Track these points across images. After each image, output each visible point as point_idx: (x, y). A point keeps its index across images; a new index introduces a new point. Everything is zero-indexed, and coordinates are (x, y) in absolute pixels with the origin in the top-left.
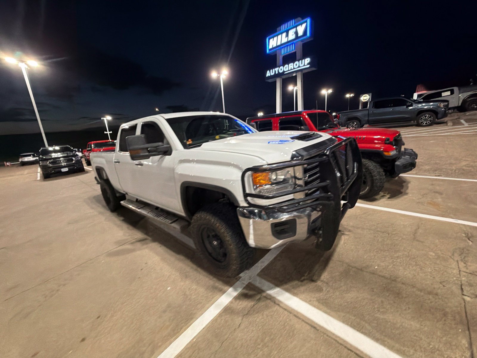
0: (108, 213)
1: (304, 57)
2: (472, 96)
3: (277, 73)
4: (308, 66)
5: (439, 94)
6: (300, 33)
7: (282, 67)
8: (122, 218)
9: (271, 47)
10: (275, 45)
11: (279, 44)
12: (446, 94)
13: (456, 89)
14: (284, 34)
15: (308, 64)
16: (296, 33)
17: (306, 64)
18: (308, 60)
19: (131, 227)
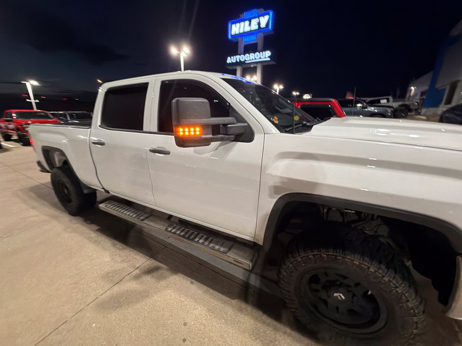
0: (65, 218)
1: (264, 49)
2: (402, 106)
3: (238, 61)
4: (269, 59)
5: (379, 101)
6: (263, 25)
7: (242, 56)
8: (95, 227)
9: (233, 33)
10: (237, 32)
11: (242, 31)
12: (384, 101)
13: (391, 98)
14: (247, 23)
15: (269, 57)
16: (259, 24)
17: (267, 57)
18: (268, 53)
19: (119, 245)
